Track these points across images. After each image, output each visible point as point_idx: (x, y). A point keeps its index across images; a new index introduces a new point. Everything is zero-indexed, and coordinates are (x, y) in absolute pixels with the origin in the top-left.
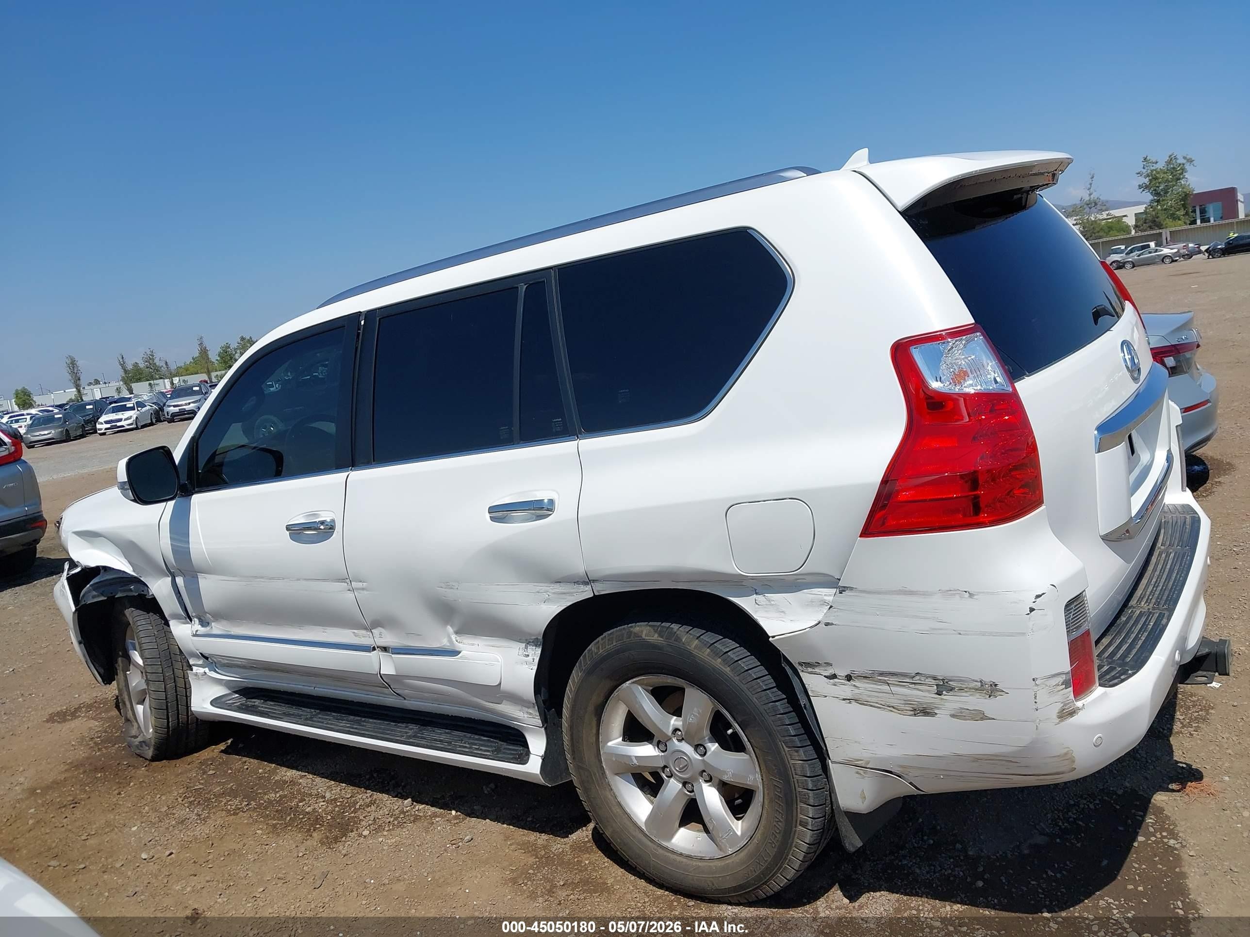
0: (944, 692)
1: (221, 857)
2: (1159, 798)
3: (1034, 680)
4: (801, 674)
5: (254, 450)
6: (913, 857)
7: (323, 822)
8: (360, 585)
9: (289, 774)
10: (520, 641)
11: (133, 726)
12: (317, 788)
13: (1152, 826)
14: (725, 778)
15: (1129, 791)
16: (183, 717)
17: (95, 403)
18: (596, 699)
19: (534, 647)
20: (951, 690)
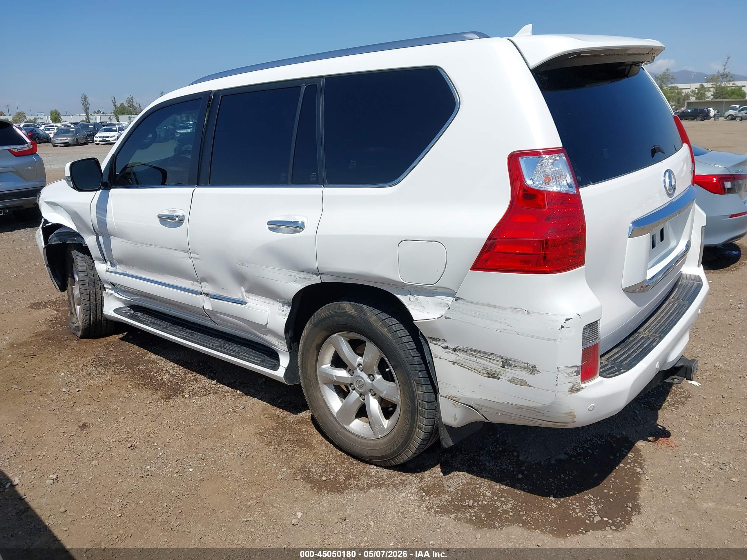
0: (506, 367)
1: (106, 397)
2: (640, 444)
3: (557, 368)
4: (430, 344)
5: (150, 167)
6: (487, 455)
7: (165, 386)
8: (196, 256)
9: (154, 357)
10: (280, 302)
11: (74, 317)
12: (166, 367)
13: (630, 459)
14: (382, 395)
15: (624, 437)
16: (99, 317)
17: (95, 124)
18: (317, 341)
19: (287, 307)
20: (510, 366)
